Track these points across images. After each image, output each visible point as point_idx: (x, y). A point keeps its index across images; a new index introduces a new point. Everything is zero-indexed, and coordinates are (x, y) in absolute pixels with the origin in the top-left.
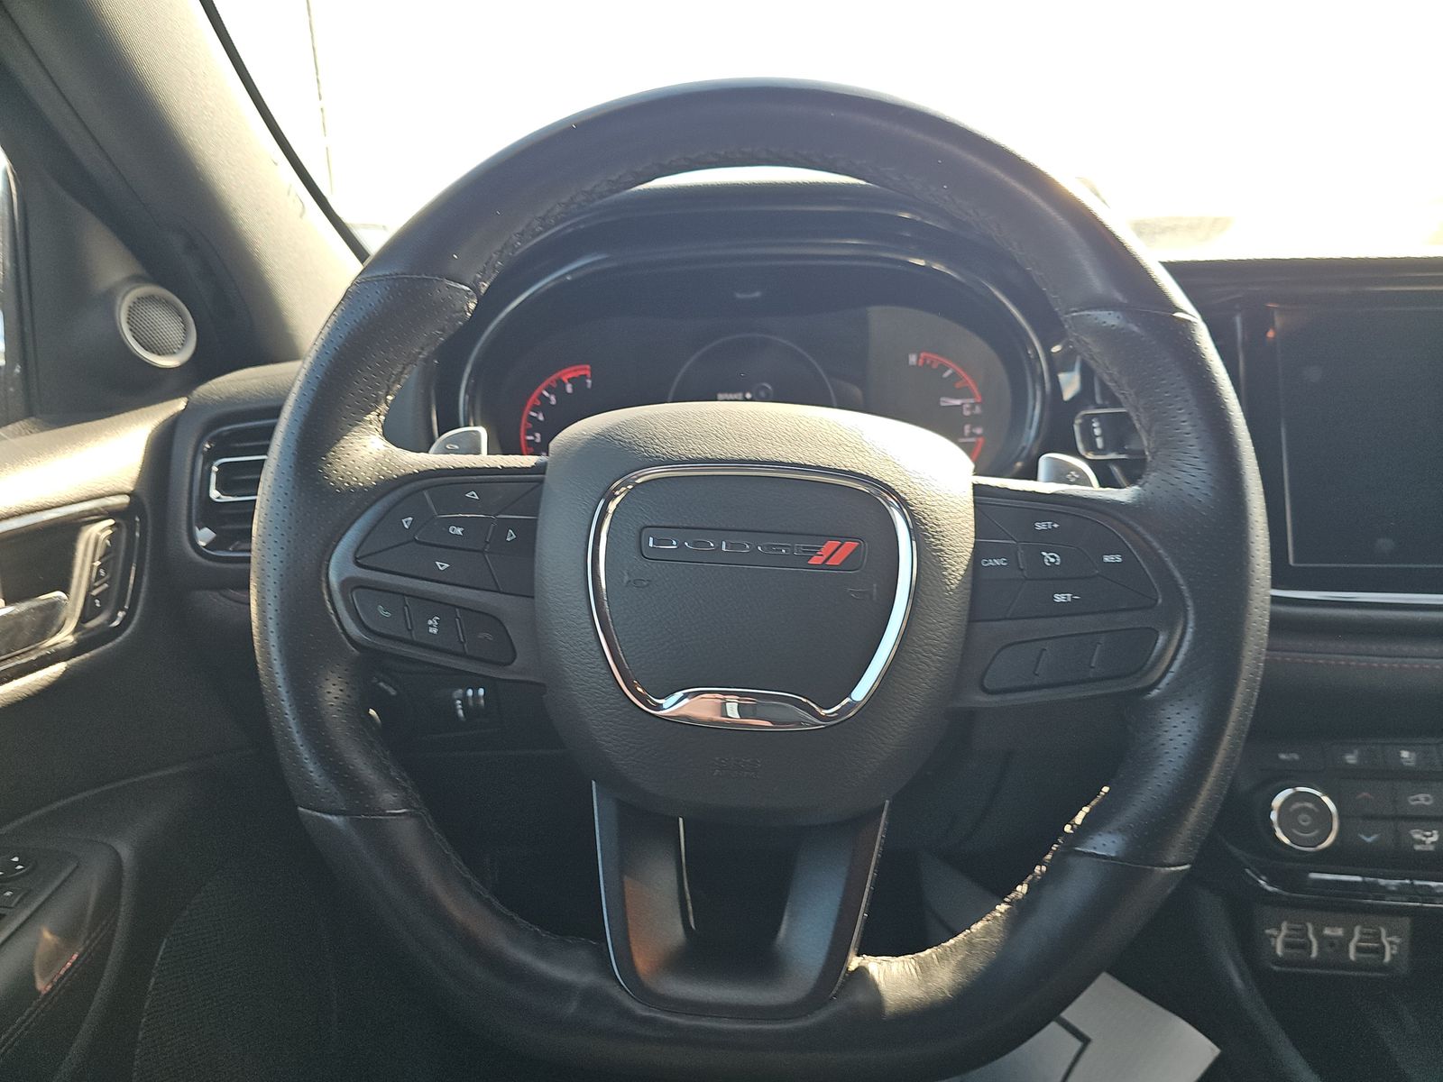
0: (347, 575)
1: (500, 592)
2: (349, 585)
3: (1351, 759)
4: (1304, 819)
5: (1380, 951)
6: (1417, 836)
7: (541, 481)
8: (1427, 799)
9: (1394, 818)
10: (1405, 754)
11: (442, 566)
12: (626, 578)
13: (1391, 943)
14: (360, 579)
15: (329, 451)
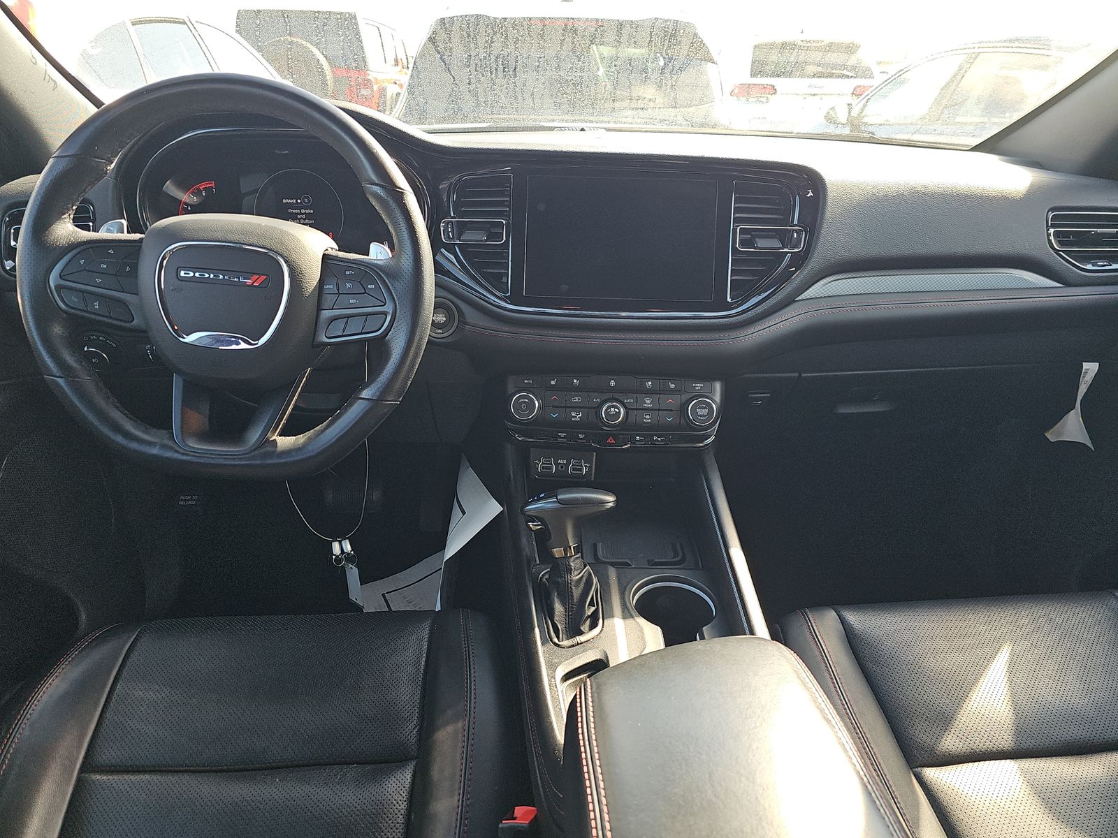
0: (58, 283)
1: (124, 292)
2: (59, 288)
3: (553, 383)
4: (524, 407)
5: (581, 470)
6: (573, 415)
7: (141, 246)
8: (579, 399)
9: (566, 407)
10: (575, 381)
11: (99, 281)
12: (172, 288)
13: (586, 466)
14: (62, 285)
15: (46, 230)
